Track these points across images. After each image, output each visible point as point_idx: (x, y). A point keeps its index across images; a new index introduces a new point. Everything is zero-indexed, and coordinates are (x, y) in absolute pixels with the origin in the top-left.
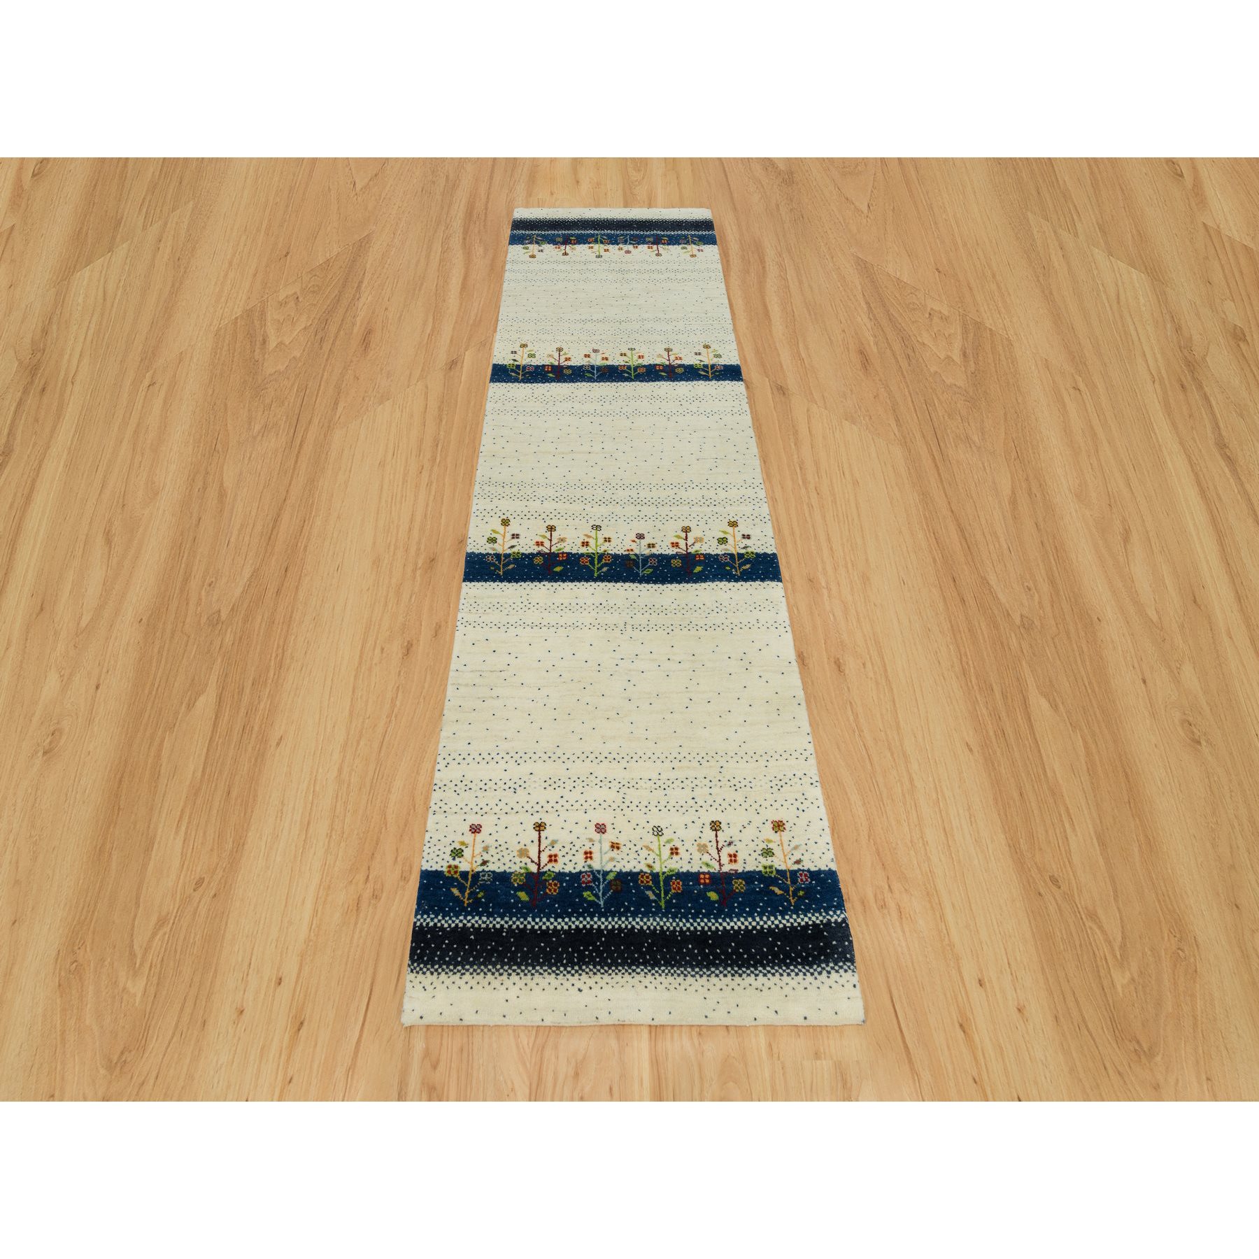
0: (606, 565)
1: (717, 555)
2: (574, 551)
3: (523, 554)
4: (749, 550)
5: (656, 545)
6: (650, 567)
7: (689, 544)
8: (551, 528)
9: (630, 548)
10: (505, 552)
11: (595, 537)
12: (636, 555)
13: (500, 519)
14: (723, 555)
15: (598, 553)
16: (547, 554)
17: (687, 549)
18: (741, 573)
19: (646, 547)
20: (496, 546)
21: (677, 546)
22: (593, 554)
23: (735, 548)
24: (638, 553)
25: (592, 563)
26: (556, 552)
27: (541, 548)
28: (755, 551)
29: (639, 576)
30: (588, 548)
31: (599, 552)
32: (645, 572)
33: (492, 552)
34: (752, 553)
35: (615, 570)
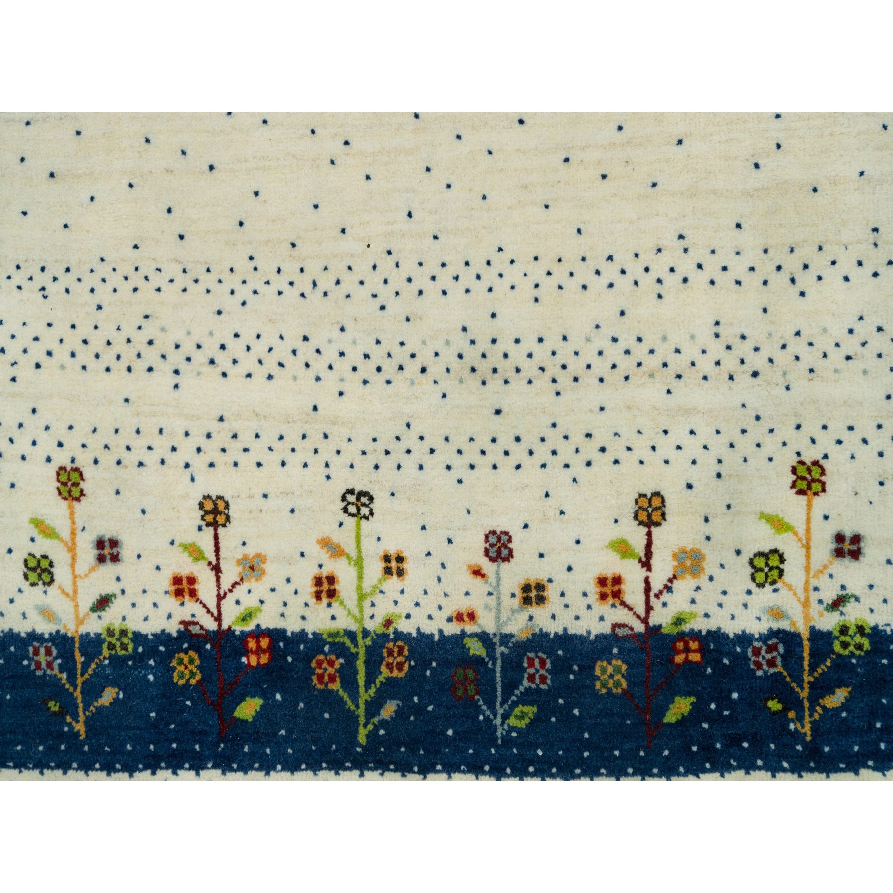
0: (390, 689)
1: (744, 639)
2: (292, 626)
3: (138, 637)
4: (853, 614)
5: (551, 593)
6: (528, 698)
7: (656, 586)
8: (215, 512)
9: (464, 605)
10: (83, 630)
11: (353, 554)
12: (483, 637)
13: (52, 469)
14: (764, 638)
15: (366, 633)
16: (209, 636)
17: (649, 608)
18: (815, 726)
19: (517, 602)
20: (53, 598)
21: (617, 595)
22: (351, 635)
23: (806, 604)
24: (490, 628)
25: (348, 677)
26: (238, 629)
27: (190, 609)
28: (870, 621)
29: (492, 741)
30: (336, 609)
31: (371, 625)
32: (512, 721)
33: (45, 628)
34: (861, 629)
35: (419, 710)
